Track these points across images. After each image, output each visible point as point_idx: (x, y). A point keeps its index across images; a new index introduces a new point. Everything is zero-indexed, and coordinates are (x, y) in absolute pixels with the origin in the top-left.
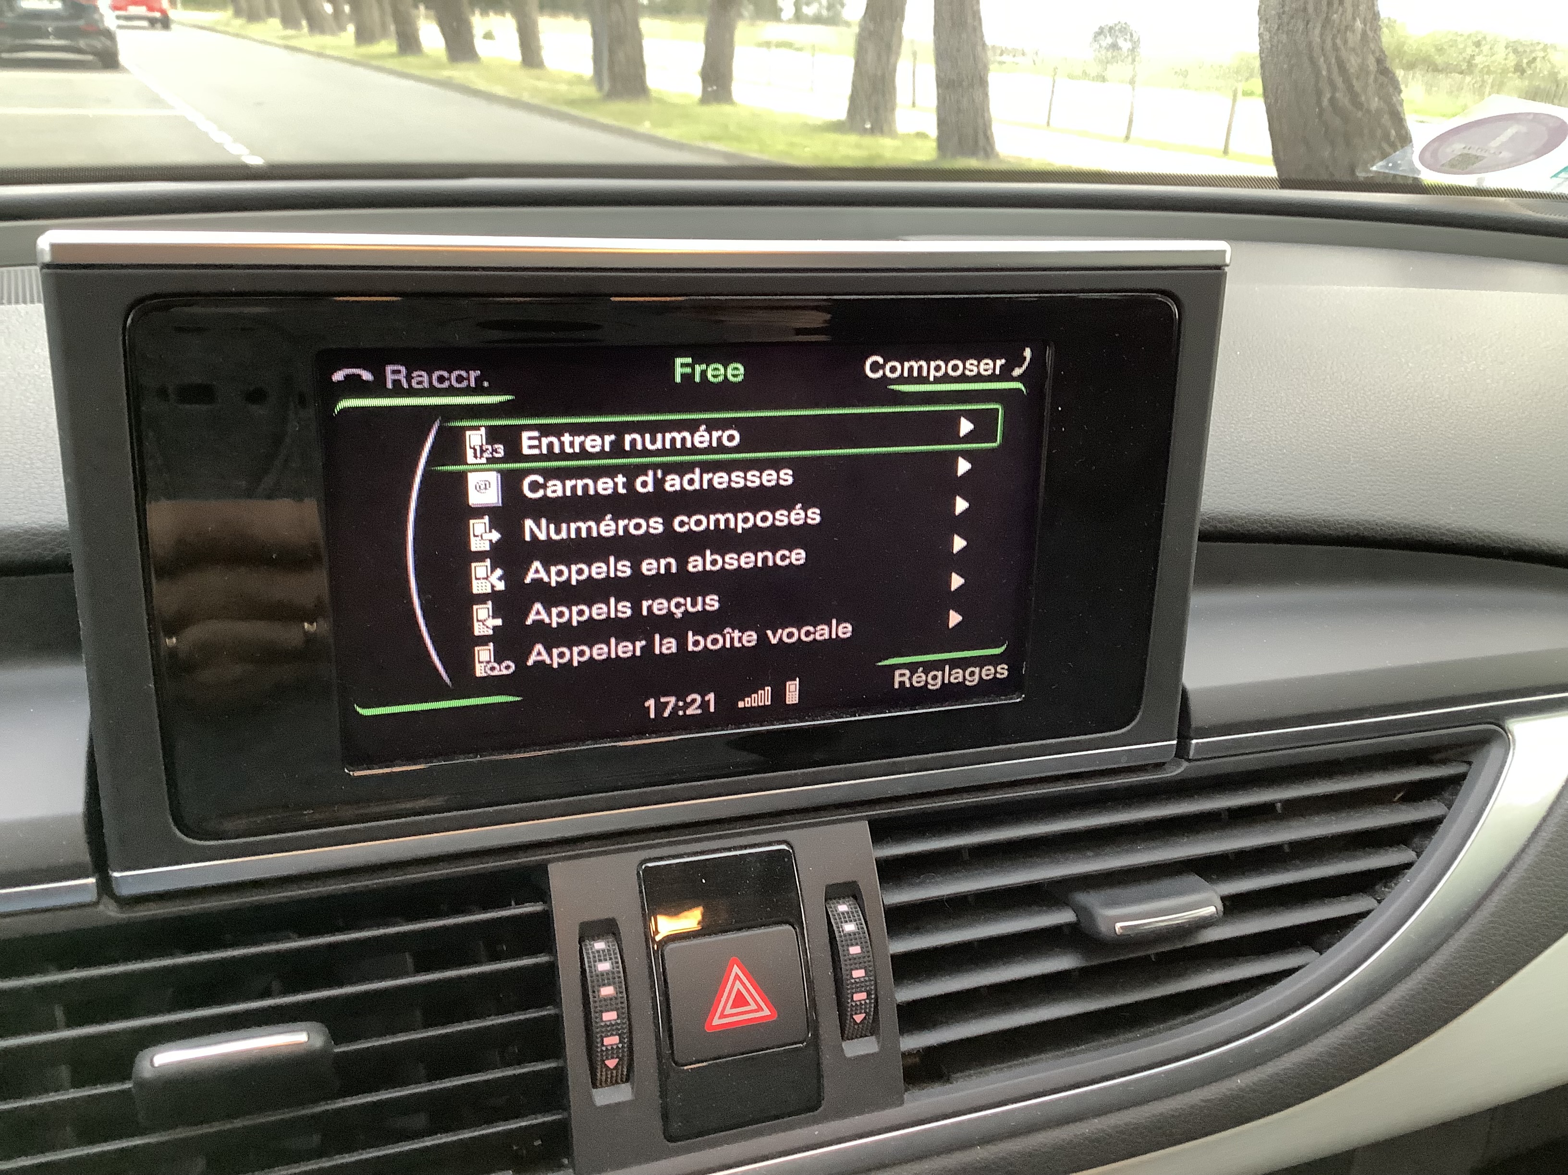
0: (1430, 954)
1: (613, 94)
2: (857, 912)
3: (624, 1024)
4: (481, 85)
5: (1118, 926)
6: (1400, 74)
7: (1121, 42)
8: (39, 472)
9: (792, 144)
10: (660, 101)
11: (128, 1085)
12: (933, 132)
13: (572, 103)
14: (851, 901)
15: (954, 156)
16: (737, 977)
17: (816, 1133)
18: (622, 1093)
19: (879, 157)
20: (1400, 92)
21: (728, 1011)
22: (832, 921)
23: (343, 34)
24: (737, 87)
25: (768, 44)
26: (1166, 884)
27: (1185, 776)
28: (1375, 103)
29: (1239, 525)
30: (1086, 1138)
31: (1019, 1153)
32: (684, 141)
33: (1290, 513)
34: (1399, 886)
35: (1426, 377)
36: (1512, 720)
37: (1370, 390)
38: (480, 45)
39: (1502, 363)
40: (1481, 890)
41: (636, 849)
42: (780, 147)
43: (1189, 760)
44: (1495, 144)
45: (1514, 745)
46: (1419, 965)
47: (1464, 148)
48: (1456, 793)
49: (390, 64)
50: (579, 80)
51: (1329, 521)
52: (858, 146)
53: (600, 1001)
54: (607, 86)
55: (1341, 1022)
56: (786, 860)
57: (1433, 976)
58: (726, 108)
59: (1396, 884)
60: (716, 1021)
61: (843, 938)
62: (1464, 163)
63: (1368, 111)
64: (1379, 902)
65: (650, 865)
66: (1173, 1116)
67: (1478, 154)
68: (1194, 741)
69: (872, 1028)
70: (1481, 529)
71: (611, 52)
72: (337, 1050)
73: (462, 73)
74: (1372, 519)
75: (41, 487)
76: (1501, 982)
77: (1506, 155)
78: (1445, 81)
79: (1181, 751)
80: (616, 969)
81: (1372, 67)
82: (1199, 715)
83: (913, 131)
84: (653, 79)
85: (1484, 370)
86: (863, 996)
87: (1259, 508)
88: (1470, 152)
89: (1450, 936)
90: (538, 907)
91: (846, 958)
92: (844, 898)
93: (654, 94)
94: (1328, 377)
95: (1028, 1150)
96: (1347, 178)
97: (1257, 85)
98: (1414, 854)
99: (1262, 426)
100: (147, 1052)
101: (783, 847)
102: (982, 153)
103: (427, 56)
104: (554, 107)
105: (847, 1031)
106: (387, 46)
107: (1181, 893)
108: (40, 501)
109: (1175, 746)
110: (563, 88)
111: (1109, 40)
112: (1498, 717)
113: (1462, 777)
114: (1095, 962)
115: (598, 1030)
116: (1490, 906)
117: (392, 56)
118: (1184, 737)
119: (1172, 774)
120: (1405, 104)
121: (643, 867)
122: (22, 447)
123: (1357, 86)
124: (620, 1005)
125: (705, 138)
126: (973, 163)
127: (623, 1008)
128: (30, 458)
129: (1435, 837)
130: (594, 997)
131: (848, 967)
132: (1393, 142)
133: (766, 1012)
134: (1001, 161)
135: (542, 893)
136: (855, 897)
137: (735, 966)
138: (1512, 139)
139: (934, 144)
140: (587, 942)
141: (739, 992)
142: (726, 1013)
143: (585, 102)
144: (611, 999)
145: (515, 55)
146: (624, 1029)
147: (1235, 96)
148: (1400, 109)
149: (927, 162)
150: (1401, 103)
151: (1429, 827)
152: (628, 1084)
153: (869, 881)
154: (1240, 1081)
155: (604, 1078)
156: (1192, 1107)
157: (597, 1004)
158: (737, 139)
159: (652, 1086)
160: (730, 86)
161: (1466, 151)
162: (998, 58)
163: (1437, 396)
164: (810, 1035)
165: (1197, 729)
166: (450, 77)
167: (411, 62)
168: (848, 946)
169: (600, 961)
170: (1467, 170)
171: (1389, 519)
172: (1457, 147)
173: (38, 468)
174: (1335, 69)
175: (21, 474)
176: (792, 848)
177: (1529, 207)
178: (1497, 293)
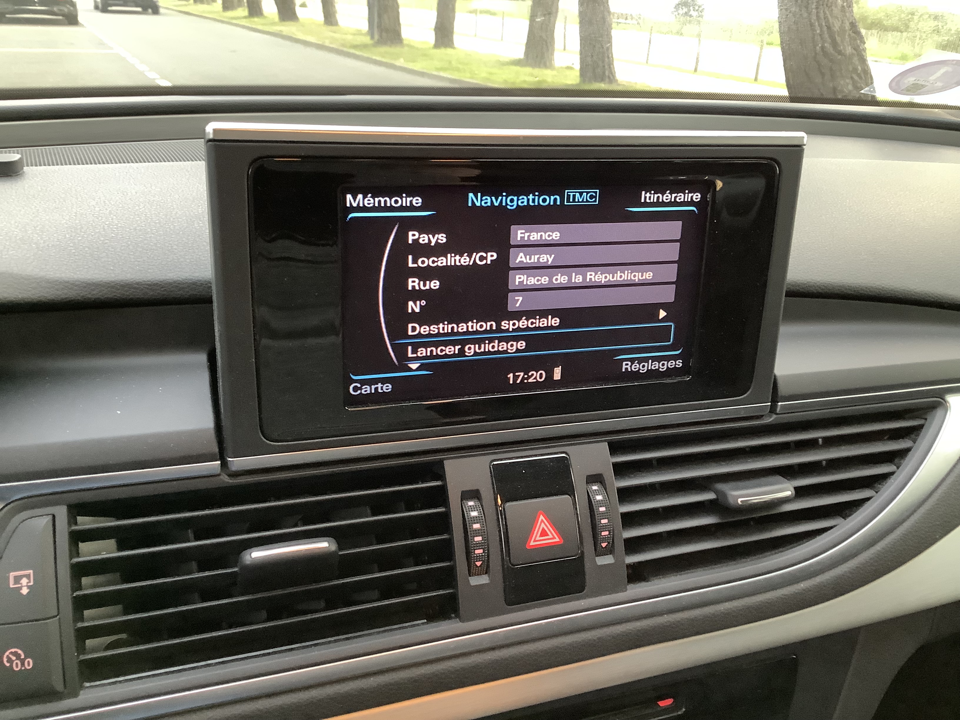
0: (904, 521)
1: (381, 42)
2: (602, 490)
3: (485, 543)
4: (300, 36)
5: (740, 500)
6: (863, 31)
7: (692, 13)
8: (176, 251)
9: (491, 74)
10: (409, 46)
11: (236, 569)
12: (577, 66)
13: (355, 47)
14: (599, 484)
15: (590, 82)
16: (542, 521)
17: (583, 604)
18: (484, 580)
19: (544, 81)
20: (864, 43)
21: (538, 538)
22: (590, 494)
23: (214, 4)
24: (457, 38)
25: (474, 12)
26: (763, 480)
27: (773, 423)
28: (849, 50)
29: (803, 288)
30: (722, 612)
31: (686, 619)
32: (425, 71)
33: (830, 282)
34: (888, 484)
35: (901, 209)
36: (948, 396)
37: (871, 216)
38: (299, 11)
39: (942, 202)
40: (932, 487)
41: (488, 454)
42: (484, 75)
43: (777, 414)
44: (932, 78)
45: (950, 409)
46: (898, 526)
47: (915, 80)
48: (918, 435)
49: (244, 22)
50: (359, 33)
51: (851, 286)
52: (532, 75)
53: (473, 531)
54: (376, 37)
55: (856, 556)
56: (566, 462)
57: (905, 533)
58: (449, 51)
59: (886, 483)
60: (532, 543)
61: (596, 503)
62: (915, 89)
63: (845, 56)
64: (877, 492)
65: (495, 463)
66: (767, 602)
67: (923, 83)
68: (780, 404)
69: (610, 550)
70: (933, 292)
71: (380, 16)
72: (341, 553)
73: (288, 28)
74: (874, 285)
75: (179, 259)
76: (941, 537)
77: (939, 84)
78: (891, 36)
79: (773, 410)
80: (480, 516)
81: (847, 26)
82: (783, 390)
83: (565, 65)
84: (405, 33)
85: (933, 206)
86: (607, 533)
87: (814, 279)
88: (918, 82)
89: (915, 511)
90: (439, 483)
91: (598, 513)
92: (595, 483)
93: (405, 42)
94: (848, 208)
95: (691, 618)
96: (831, 96)
97: (776, 38)
98: (895, 467)
99: (814, 234)
100: (248, 551)
101: (564, 455)
102: (607, 80)
103: (266, 17)
104: (345, 49)
105: (599, 552)
106: (243, 11)
107: (771, 484)
108: (180, 266)
109: (769, 408)
110: (349, 37)
111: (685, 10)
112: (941, 394)
113: (921, 427)
114: (726, 521)
115: (472, 546)
116: (936, 496)
117: (245, 17)
118: (774, 401)
119: (767, 421)
120: (867, 51)
121: (492, 464)
122: (164, 238)
123: (838, 39)
124: (483, 534)
125: (438, 69)
126: (602, 86)
127: (485, 535)
128: (169, 244)
129: (907, 459)
130: (470, 529)
131: (599, 518)
132: (859, 74)
133: (557, 539)
134: (619, 85)
135: (441, 476)
136: (601, 482)
137: (541, 515)
138: (944, 74)
139: (578, 74)
140: (465, 501)
141: (543, 529)
142: (537, 539)
143: (364, 46)
144: (478, 530)
145: (320, 17)
146: (485, 545)
147: (762, 46)
148: (864, 54)
149: (572, 85)
150: (864, 50)
151: (904, 453)
152: (487, 575)
153: (609, 474)
154: (802, 585)
155: (474, 571)
156: (777, 598)
157: (472, 533)
158: (458, 70)
159: (499, 577)
160: (452, 36)
161: (916, 82)
162: (616, 20)
163: (908, 220)
164: (579, 552)
165: (782, 396)
166: (281, 31)
167: (256, 22)
168: (599, 507)
169: (472, 511)
170: (916, 93)
171: (883, 286)
172: (911, 80)
173: (176, 249)
174: (825, 29)
175: (167, 252)
176: (568, 456)
177: (952, 115)
178: (937, 164)
